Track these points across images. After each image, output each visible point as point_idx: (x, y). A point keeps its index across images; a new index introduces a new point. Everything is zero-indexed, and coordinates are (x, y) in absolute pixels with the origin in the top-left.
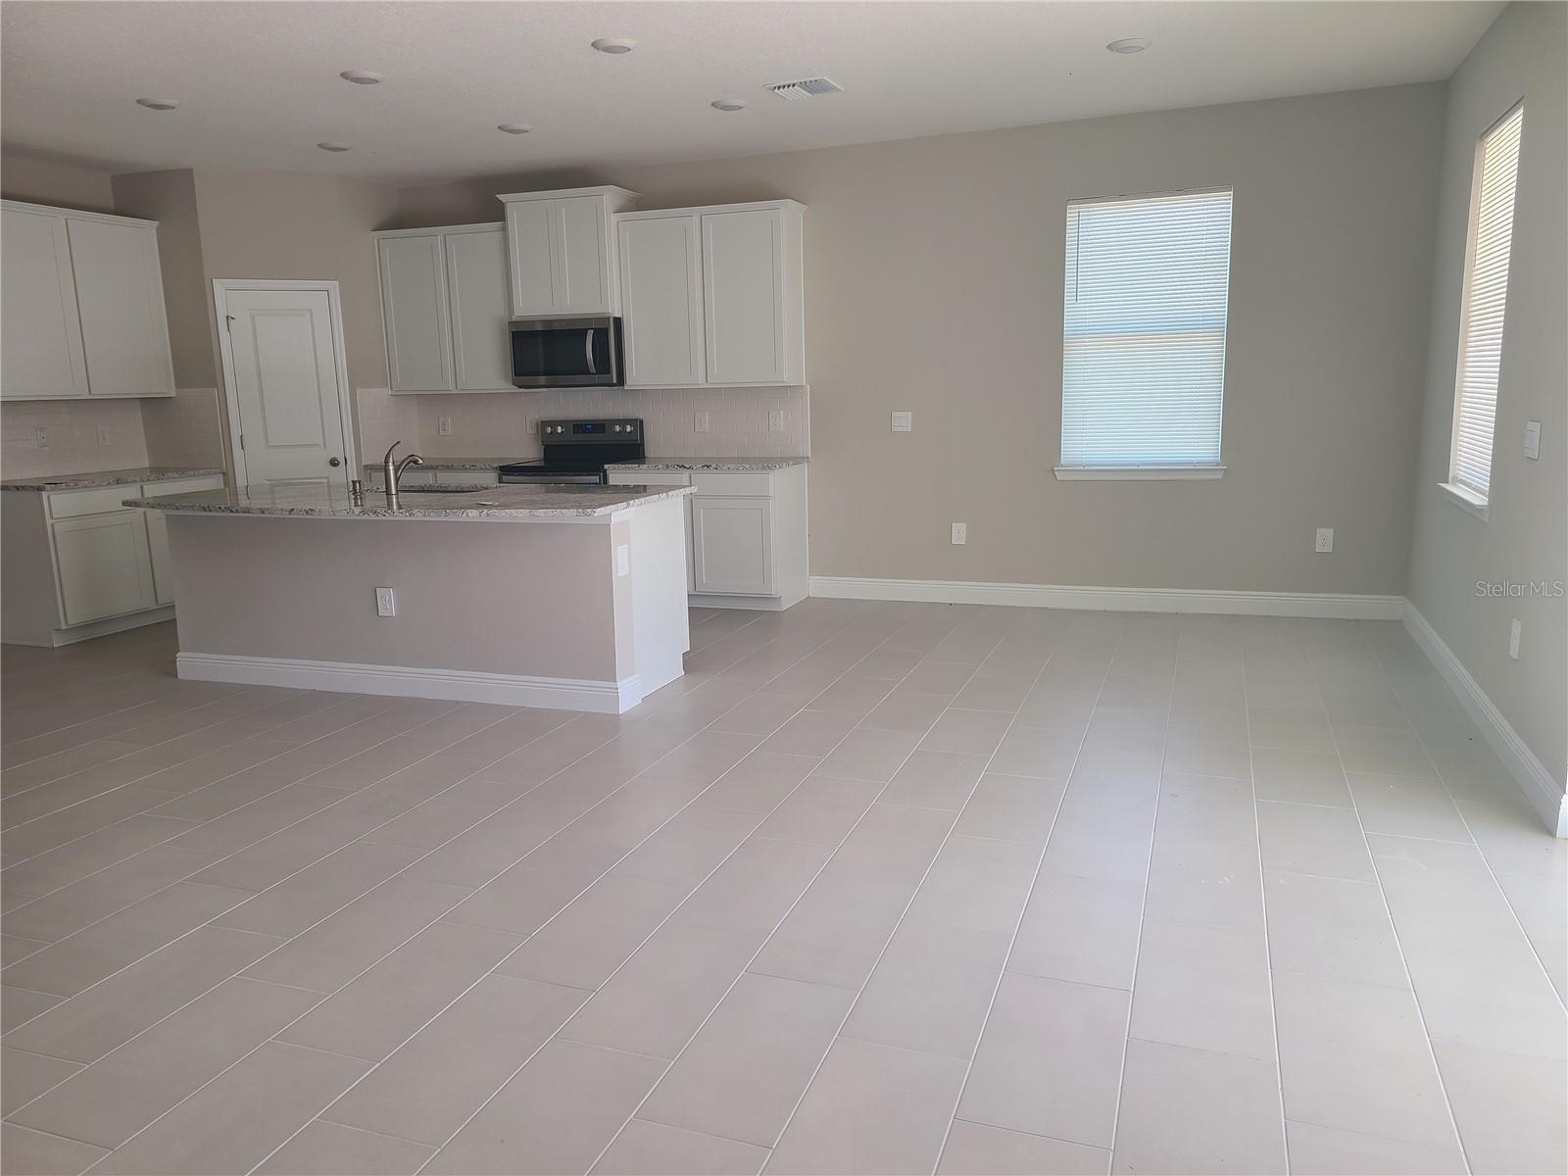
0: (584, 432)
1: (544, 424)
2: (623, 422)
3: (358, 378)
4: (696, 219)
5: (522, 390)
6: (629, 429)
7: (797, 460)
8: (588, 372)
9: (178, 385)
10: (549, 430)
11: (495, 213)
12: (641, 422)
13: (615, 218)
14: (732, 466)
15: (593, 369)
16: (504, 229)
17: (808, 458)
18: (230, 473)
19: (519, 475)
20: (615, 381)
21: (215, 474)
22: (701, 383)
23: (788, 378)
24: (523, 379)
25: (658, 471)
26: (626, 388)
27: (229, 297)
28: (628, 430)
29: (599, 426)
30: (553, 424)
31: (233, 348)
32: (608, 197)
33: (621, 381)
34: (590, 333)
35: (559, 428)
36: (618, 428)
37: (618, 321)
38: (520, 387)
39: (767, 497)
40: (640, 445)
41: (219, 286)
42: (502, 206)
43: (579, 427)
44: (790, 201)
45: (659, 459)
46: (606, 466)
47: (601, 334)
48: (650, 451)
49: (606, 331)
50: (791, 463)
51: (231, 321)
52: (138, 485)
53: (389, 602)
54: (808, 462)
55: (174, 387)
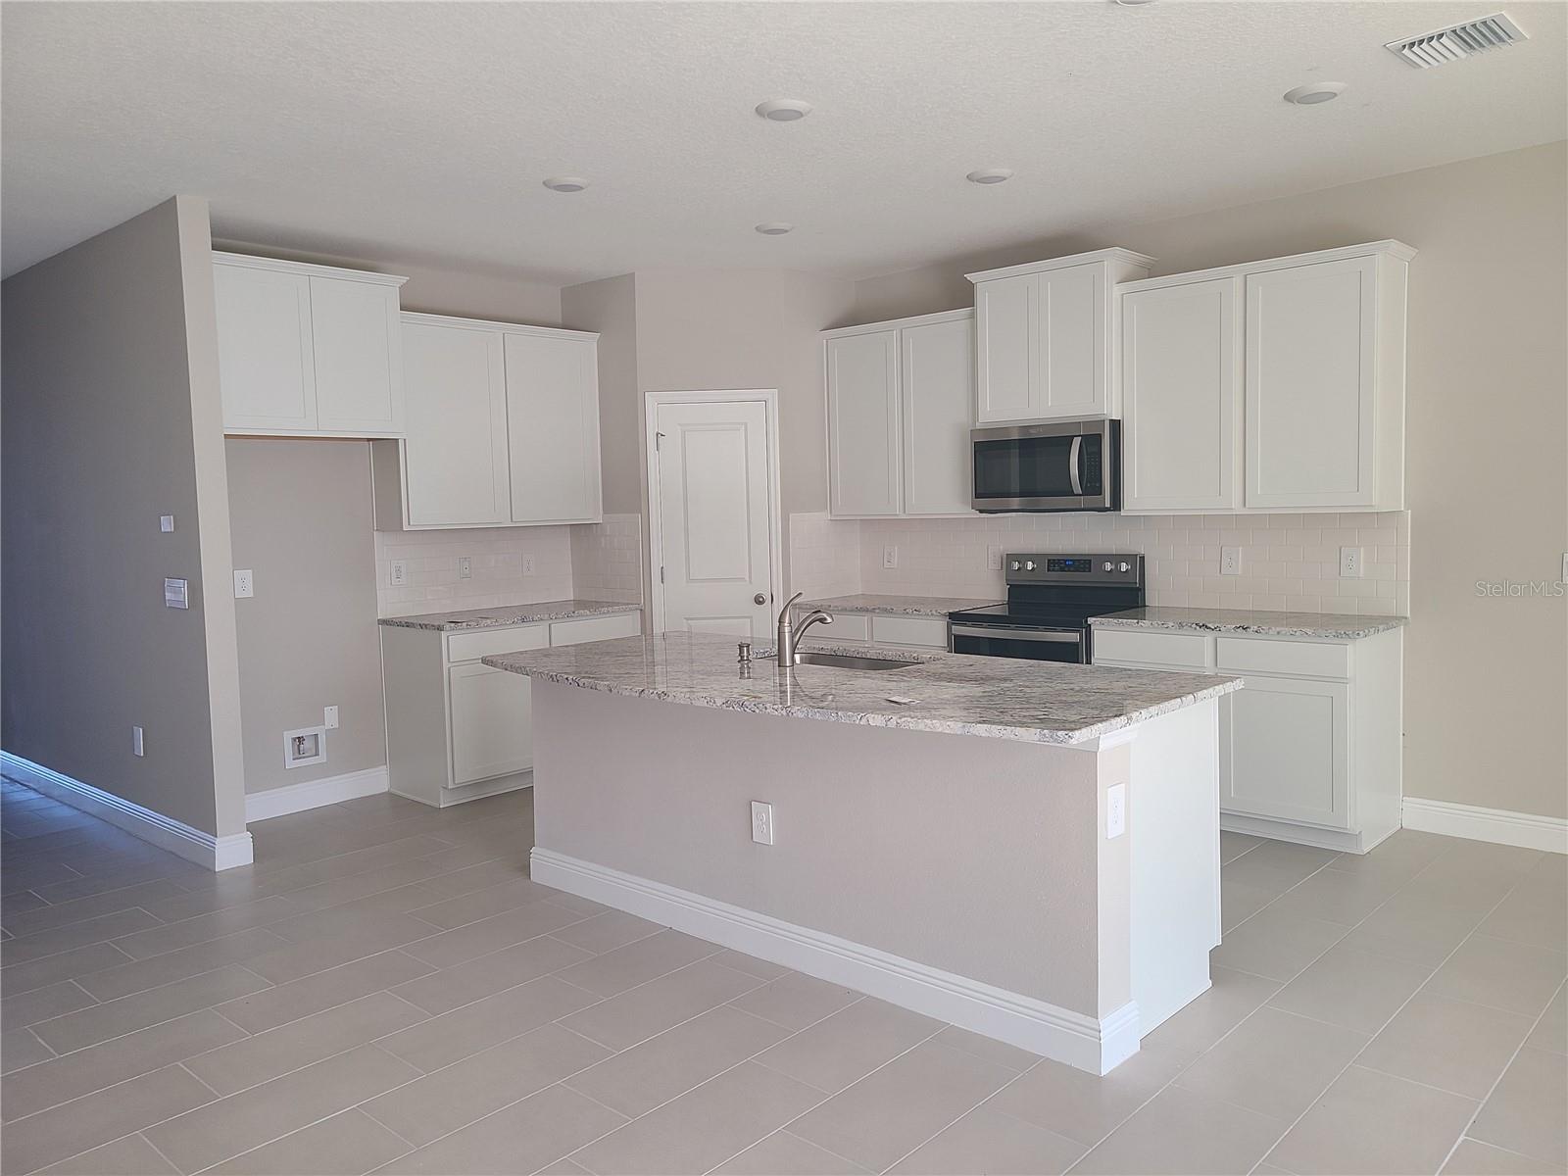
0: (1062, 570)
1: (1011, 557)
2: (1117, 558)
3: (792, 501)
4: (1238, 281)
5: (984, 515)
6: (1124, 567)
7: (1388, 621)
8: (1072, 493)
9: (605, 511)
10: (1016, 565)
11: (963, 297)
12: (1142, 558)
13: (1117, 290)
14: (1284, 630)
15: (1077, 489)
16: (972, 316)
17: (1406, 618)
18: (647, 610)
19: (973, 626)
20: (1108, 505)
21: (631, 610)
22: (1236, 507)
23: (1378, 502)
24: (984, 502)
25: (1166, 631)
26: (1123, 513)
27: (660, 411)
28: (1123, 569)
29: (1082, 563)
30: (1022, 558)
31: (660, 468)
32: (1112, 262)
33: (1117, 504)
34: (1077, 442)
35: (1030, 563)
36: (1108, 566)
37: (1116, 426)
38: (981, 511)
39: (1342, 680)
40: (1139, 589)
41: (651, 400)
42: (972, 286)
43: (1058, 563)
44: (1393, 244)
45: (1166, 613)
46: (1090, 620)
47: (1091, 442)
48: (1153, 597)
49: (1099, 438)
50: (1381, 627)
51: (661, 438)
52: (547, 624)
53: (766, 823)
54: (1405, 625)
55: (601, 512)
